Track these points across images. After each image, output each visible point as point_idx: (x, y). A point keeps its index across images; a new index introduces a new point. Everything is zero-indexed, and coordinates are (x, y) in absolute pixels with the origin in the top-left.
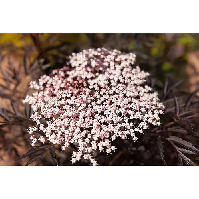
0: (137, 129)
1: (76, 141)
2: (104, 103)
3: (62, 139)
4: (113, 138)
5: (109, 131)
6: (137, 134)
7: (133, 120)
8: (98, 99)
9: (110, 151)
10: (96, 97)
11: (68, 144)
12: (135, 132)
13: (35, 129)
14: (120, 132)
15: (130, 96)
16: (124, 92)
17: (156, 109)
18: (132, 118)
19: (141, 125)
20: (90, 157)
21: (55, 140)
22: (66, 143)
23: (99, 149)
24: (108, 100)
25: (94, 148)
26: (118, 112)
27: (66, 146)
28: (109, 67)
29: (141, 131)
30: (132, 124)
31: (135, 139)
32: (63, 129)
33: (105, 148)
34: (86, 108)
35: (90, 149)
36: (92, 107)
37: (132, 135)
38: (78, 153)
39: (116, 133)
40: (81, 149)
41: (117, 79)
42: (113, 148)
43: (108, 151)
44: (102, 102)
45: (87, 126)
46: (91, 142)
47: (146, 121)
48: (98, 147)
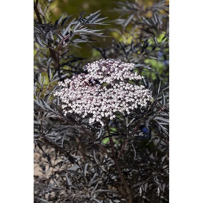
0: (130, 107)
1: (91, 112)
2: (110, 93)
3: (83, 111)
4: (114, 111)
5: (112, 107)
8: (106, 91)
9: (112, 118)
10: (104, 89)
11: (87, 114)
12: (129, 109)
13: (66, 106)
14: (119, 108)
15: (127, 89)
16: (124, 87)
17: (145, 98)
18: (127, 102)
19: (133, 105)
20: (100, 121)
21: (78, 111)
22: (85, 113)
23: (106, 116)
24: (112, 91)
25: (102, 116)
26: (119, 98)
27: (85, 115)
29: (132, 108)
30: (127, 105)
31: (129, 113)
32: (83, 105)
33: (109, 116)
34: (97, 96)
35: (100, 117)
36: (101, 95)
37: (127, 110)
38: (93, 119)
39: (116, 108)
40: (94, 116)
41: (119, 78)
42: (114, 116)
43: (111, 118)
44: (108, 92)
45: (98, 104)
46: (100, 113)
47: (137, 104)
48: (105, 115)
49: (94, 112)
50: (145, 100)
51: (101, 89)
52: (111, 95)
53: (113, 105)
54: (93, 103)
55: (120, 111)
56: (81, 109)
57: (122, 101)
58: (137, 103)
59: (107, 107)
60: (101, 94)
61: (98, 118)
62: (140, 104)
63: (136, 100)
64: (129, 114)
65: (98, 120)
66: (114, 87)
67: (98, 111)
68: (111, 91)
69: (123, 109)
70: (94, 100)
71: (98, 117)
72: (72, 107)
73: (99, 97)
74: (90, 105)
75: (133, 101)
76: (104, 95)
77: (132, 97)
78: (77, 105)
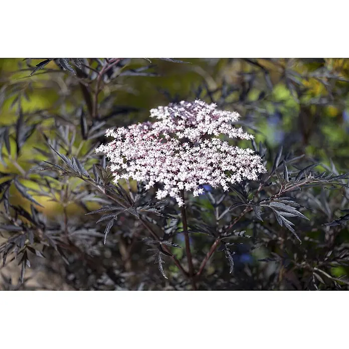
0: (228, 180)
1: (162, 181)
2: (194, 154)
3: (148, 177)
4: (201, 182)
5: (197, 175)
6: (228, 183)
7: (226, 172)
8: (187, 151)
9: (197, 194)
10: (185, 147)
11: (153, 183)
12: (227, 182)
13: (118, 167)
14: (209, 178)
15: (225, 151)
16: (219, 147)
17: (254, 168)
18: (224, 170)
19: (234, 177)
20: (176, 196)
21: (138, 178)
22: (151, 181)
25: (180, 188)
26: (209, 163)
27: (150, 185)
28: (203, 120)
29: (233, 182)
30: (223, 175)
31: (226, 188)
32: (148, 168)
33: (192, 190)
34: (173, 156)
35: (176, 189)
36: (180, 157)
37: (223, 183)
38: (164, 192)
39: (205, 178)
40: (167, 187)
41: (211, 131)
42: (201, 191)
43: (195, 194)
44: (192, 154)
45: (174, 169)
46: (177, 183)
47: (240, 175)
48: (185, 187)
49: (166, 181)
50: (254, 171)
51: (179, 146)
52: (196, 157)
53: (200, 173)
54: (165, 165)
55: (211, 183)
56: (144, 173)
57: (215, 168)
58: (240, 173)
59: (190, 175)
60: (179, 155)
61: (172, 192)
62: (246, 176)
63: (238, 169)
64: (225, 190)
65: (172, 194)
66: (202, 145)
67: (174, 181)
68: (196, 152)
69: (216, 181)
70: (168, 162)
71: (173, 189)
72: (128, 170)
73: (176, 158)
74: (161, 168)
75: (234, 170)
76: (184, 156)
77: (232, 163)
78: (138, 167)
